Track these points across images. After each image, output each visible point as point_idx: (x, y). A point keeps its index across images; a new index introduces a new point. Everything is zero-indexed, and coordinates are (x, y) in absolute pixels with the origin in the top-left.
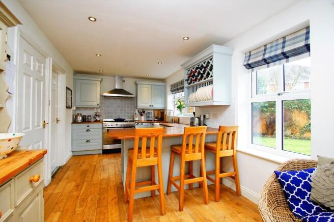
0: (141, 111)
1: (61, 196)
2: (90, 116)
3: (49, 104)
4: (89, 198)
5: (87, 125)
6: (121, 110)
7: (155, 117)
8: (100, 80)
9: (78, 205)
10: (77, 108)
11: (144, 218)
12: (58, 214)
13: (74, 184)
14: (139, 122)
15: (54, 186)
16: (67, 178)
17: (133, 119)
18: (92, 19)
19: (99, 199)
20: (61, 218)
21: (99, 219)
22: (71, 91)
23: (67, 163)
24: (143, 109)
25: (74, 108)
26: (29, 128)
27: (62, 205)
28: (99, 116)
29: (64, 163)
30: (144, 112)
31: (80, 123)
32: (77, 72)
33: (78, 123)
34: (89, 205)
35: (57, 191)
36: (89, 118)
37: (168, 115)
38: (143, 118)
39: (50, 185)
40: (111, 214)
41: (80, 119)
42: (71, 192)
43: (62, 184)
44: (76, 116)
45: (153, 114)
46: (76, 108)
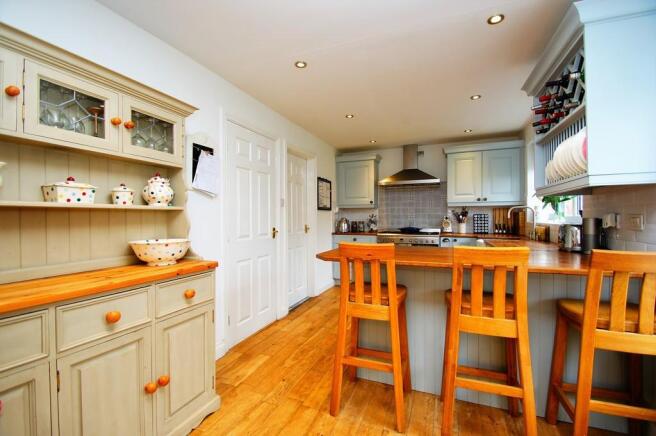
0: (459, 211)
1: (285, 336)
2: (363, 223)
3: (282, 205)
4: (311, 353)
5: (353, 237)
6: (417, 211)
7: (496, 227)
8: (374, 157)
9: (293, 355)
10: (343, 210)
11: (361, 419)
12: (267, 357)
13: (309, 325)
14: (456, 235)
15: (288, 321)
16: (307, 316)
17: (442, 229)
18: (299, 65)
19: (323, 357)
20: (266, 364)
21: (301, 386)
22: (330, 182)
23: (320, 295)
24: (464, 208)
25: (335, 209)
26: (248, 236)
27: (277, 348)
28: (374, 222)
29: (317, 294)
30: (465, 214)
31: (345, 233)
32: (343, 152)
33: (342, 233)
34: (304, 361)
35: (285, 329)
36: (361, 226)
37: (528, 220)
38: (464, 228)
39: (284, 319)
40: (321, 387)
41: (344, 227)
42: (299, 335)
43: (297, 321)
44: (340, 222)
45: (490, 219)
46: (340, 209)
